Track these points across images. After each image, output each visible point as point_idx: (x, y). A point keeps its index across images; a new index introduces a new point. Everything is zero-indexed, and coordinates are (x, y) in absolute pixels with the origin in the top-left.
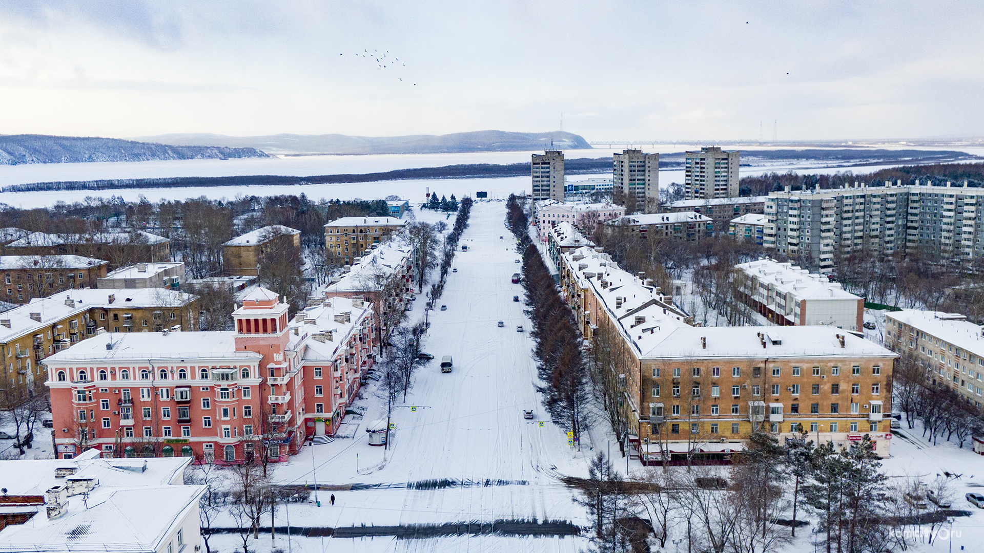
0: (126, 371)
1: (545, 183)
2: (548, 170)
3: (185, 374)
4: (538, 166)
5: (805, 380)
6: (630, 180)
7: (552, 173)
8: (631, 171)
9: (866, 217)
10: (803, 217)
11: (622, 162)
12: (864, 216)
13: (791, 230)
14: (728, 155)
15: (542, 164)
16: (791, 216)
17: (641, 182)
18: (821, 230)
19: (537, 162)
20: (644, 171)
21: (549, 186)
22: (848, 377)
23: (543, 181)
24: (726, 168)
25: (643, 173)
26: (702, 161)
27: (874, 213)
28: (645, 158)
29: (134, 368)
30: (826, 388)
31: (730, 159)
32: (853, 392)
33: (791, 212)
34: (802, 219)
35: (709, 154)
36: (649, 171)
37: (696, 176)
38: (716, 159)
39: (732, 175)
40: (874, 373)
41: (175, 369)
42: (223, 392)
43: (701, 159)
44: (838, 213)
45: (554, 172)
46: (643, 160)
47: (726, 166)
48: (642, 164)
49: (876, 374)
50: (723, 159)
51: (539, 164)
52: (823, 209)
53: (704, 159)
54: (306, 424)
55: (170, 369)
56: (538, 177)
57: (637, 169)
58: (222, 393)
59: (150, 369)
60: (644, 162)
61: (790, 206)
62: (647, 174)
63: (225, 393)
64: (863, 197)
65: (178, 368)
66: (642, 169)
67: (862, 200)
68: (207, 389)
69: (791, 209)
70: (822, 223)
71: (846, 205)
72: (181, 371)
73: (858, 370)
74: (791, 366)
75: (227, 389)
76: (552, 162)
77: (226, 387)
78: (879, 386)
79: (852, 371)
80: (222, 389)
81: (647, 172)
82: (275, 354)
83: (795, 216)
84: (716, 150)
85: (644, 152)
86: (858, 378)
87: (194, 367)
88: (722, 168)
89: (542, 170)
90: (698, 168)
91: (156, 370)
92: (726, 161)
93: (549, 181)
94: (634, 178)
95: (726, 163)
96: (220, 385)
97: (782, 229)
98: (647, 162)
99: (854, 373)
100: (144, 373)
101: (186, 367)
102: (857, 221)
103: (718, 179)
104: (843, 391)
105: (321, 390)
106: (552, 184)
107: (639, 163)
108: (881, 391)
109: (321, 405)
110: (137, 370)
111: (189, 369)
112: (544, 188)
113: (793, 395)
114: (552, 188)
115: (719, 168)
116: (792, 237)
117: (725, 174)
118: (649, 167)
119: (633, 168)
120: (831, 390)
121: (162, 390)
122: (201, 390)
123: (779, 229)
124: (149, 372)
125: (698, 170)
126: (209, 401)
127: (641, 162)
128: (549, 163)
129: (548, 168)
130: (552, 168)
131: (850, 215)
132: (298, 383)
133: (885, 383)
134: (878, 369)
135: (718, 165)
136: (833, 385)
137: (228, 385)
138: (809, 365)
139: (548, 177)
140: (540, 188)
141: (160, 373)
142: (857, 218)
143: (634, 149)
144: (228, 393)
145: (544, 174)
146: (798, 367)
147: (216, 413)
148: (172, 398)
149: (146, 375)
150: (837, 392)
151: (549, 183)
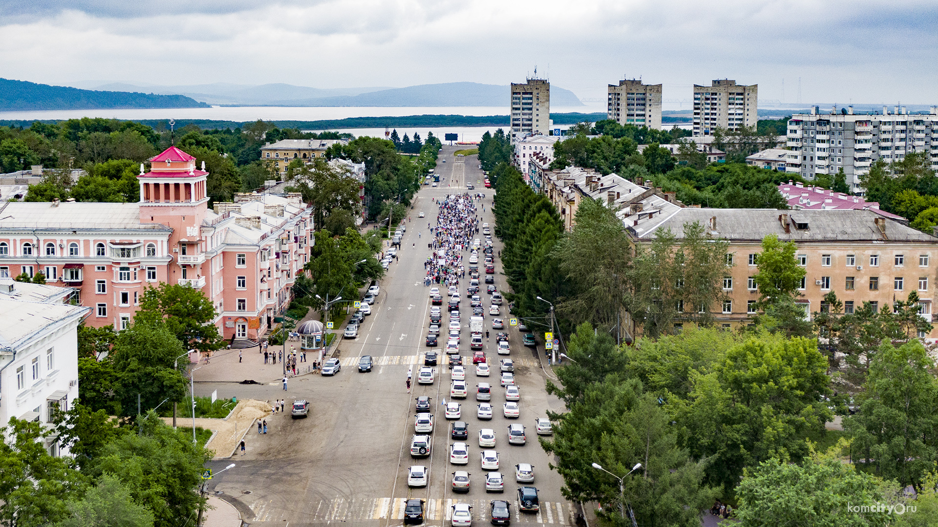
0: (6, 245)
1: (527, 117)
2: (530, 101)
3: (76, 250)
4: (519, 96)
5: (837, 271)
6: (628, 115)
7: (534, 105)
8: (628, 105)
9: (907, 148)
10: (833, 142)
11: (619, 94)
12: (906, 147)
13: (819, 158)
14: (744, 89)
15: (524, 93)
16: (819, 141)
17: (641, 118)
18: (855, 159)
19: (518, 91)
20: (644, 105)
21: (530, 120)
22: (890, 268)
23: (524, 114)
24: (741, 104)
25: (643, 107)
26: (713, 97)
27: (917, 143)
28: (645, 89)
29: (15, 241)
30: (863, 281)
31: (746, 94)
32: (896, 288)
33: (819, 137)
34: (832, 145)
35: (722, 88)
36: (650, 105)
37: (707, 114)
38: (730, 94)
39: (748, 113)
40: (921, 264)
41: (65, 243)
42: (123, 272)
43: (713, 94)
44: (875, 141)
45: (538, 104)
46: (644, 92)
47: (742, 102)
48: (642, 96)
49: (923, 266)
50: (738, 94)
51: (520, 93)
52: (857, 133)
53: (716, 94)
54: (224, 324)
55: (58, 243)
56: (518, 109)
57: (635, 102)
58: (121, 273)
59: (35, 242)
60: (644, 94)
61: (818, 129)
62: (648, 108)
63: (125, 273)
64: (904, 123)
65: (68, 241)
66: (642, 102)
67: (903, 127)
68: (103, 268)
69: (818, 133)
70: (855, 150)
71: (884, 132)
72: (72, 245)
73: (901, 259)
74: (819, 254)
75: (128, 269)
76: (535, 92)
77: (127, 265)
78: (927, 280)
79: (894, 261)
80: (122, 269)
81: (648, 106)
82: (188, 228)
83: (823, 141)
84: (731, 83)
85: (644, 83)
86: (901, 270)
87: (89, 241)
88: (737, 104)
89: (524, 101)
90: (708, 104)
91: (41, 243)
92: (742, 97)
93: (531, 114)
94: (632, 112)
95: (742, 99)
96: (119, 263)
97: (808, 158)
98: (648, 95)
99: (896, 263)
100: (27, 247)
101: (78, 241)
102: (897, 152)
103: (732, 117)
104: (884, 286)
105: (244, 282)
106: (534, 118)
107: (639, 96)
108: (930, 287)
109: (244, 301)
110: (18, 243)
111: (82, 243)
112: (526, 122)
113: (822, 289)
114: (534, 123)
115: (733, 104)
116: (820, 167)
117: (741, 112)
118: (650, 100)
119: (631, 102)
120: (868, 285)
121: (48, 269)
122: (96, 269)
123: (805, 158)
124: (34, 246)
125: (708, 106)
126: (106, 284)
127: (641, 94)
128: (531, 93)
129: (531, 99)
130: (534, 99)
131: (889, 144)
132: (215, 270)
133: (934, 277)
134: (926, 260)
135: (731, 101)
136: (871, 278)
137: (129, 263)
138: (842, 252)
139: (531, 109)
140: (520, 122)
141: (46, 248)
142: (897, 148)
143: (632, 79)
144: (128, 273)
145: (525, 106)
146: (829, 255)
147: (113, 298)
148: (60, 278)
149: (30, 249)
150: (876, 288)
151: (531, 117)
